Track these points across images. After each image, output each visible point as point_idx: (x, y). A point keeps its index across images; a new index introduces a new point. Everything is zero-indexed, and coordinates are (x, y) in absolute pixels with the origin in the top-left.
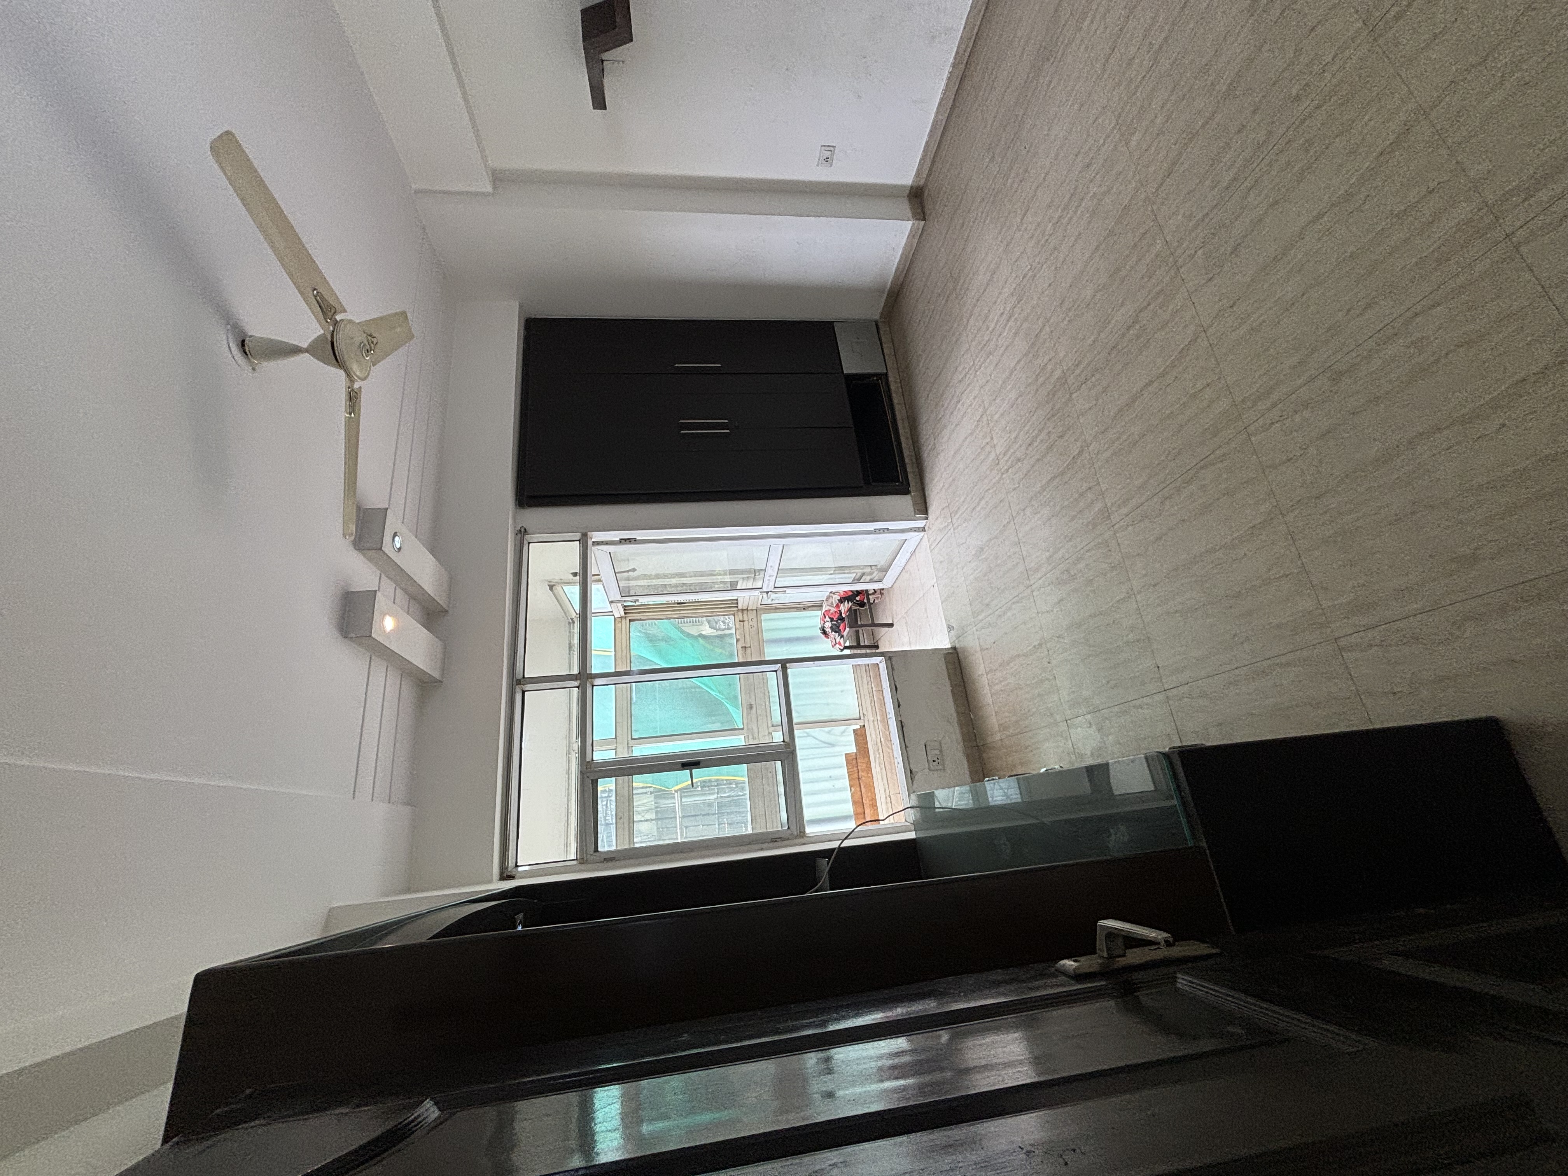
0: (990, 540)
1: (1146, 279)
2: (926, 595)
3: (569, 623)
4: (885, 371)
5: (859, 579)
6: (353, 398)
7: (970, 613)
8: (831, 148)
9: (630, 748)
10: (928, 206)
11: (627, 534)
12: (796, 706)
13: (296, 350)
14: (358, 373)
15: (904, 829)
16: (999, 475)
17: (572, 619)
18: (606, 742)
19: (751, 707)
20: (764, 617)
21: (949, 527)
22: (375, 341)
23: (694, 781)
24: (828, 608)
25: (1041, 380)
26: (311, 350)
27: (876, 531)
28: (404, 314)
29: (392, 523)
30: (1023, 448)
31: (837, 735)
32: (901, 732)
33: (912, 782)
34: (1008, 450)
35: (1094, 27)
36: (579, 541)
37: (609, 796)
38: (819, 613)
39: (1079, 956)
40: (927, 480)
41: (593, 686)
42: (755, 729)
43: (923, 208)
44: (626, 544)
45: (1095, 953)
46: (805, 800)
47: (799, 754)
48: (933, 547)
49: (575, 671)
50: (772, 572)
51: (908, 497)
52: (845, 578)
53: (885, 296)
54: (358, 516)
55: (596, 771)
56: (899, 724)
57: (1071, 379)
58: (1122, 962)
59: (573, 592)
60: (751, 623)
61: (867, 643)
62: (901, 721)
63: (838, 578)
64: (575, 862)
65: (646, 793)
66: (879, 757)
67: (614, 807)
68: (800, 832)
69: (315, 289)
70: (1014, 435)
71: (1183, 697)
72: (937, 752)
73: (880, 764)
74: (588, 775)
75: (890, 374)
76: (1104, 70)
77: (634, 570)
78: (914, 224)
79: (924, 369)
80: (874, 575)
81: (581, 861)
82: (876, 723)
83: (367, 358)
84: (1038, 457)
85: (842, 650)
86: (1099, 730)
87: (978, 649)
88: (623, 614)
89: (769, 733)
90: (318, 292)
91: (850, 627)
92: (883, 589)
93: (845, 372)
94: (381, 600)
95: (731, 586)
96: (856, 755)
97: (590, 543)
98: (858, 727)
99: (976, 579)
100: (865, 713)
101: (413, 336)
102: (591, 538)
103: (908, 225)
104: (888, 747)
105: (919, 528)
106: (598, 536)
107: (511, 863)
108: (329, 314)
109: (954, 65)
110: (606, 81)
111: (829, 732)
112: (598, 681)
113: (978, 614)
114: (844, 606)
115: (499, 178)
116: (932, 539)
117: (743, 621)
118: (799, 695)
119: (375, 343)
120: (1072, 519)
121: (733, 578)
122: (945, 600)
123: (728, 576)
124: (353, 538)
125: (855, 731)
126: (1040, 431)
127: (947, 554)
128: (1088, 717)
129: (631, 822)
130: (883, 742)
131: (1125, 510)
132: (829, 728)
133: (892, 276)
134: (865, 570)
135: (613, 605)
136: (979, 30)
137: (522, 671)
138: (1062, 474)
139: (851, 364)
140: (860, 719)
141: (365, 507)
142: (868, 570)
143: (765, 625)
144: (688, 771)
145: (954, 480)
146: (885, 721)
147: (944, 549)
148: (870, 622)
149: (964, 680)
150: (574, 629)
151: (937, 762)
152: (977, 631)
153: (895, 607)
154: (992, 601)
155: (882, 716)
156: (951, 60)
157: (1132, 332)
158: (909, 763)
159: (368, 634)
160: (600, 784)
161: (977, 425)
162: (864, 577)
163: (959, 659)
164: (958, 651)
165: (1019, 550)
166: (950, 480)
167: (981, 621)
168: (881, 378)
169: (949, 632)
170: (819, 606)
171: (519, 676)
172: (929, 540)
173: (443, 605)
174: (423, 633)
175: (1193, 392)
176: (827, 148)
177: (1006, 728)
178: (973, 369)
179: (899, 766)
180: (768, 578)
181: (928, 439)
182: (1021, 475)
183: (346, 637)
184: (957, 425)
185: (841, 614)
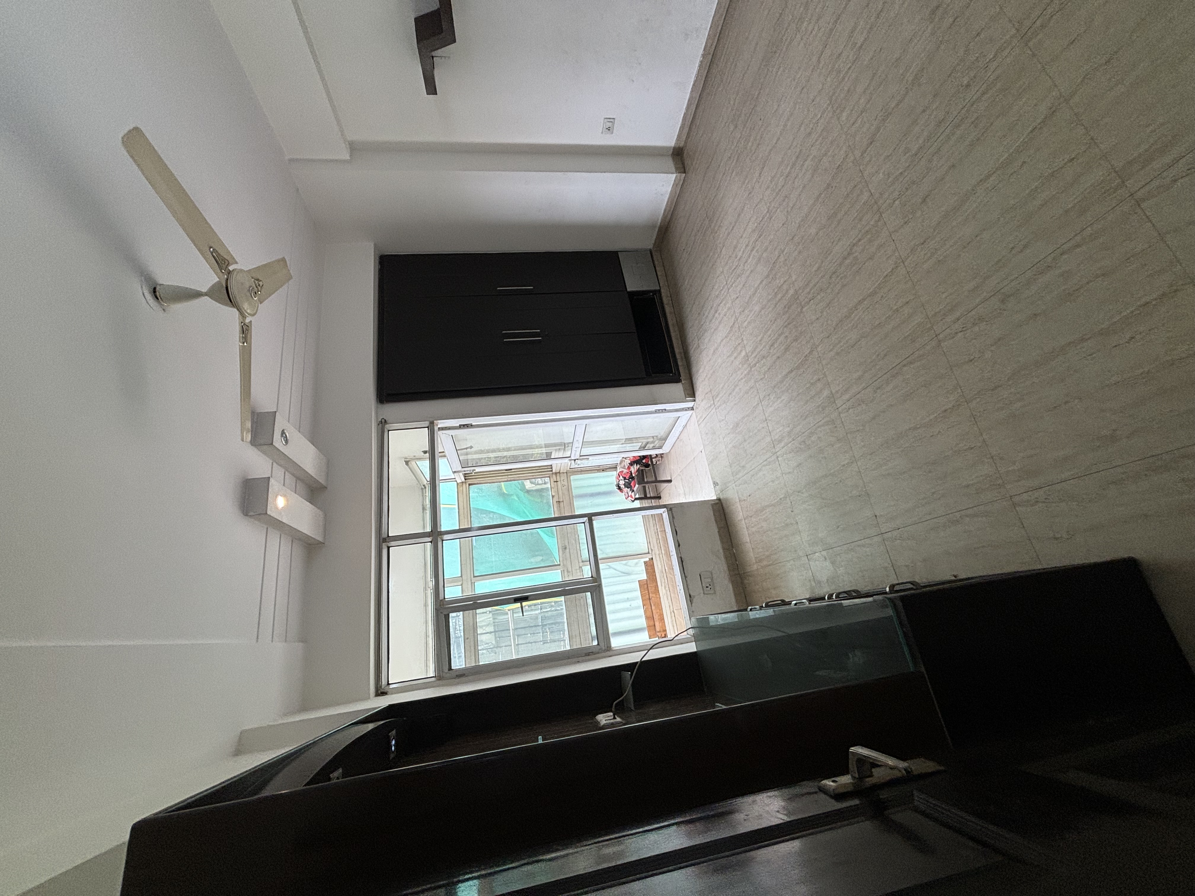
0: (743, 418)
1: (856, 221)
2: (696, 459)
3: (422, 489)
4: (658, 288)
5: (644, 447)
6: (245, 330)
7: (730, 473)
8: (612, 120)
9: (473, 585)
10: (688, 162)
11: (465, 421)
12: (600, 545)
13: (198, 295)
14: (248, 311)
15: (686, 641)
16: (749, 369)
17: (424, 486)
18: (454, 580)
19: (565, 547)
20: (572, 477)
21: (712, 407)
22: (261, 283)
23: (524, 607)
25: (779, 296)
26: (210, 293)
27: (656, 412)
28: (283, 260)
29: (280, 423)
30: (767, 347)
31: (632, 567)
32: (681, 565)
33: (692, 605)
34: (755, 350)
35: (810, 28)
36: (428, 427)
38: (615, 473)
39: (836, 776)
40: (694, 370)
41: (443, 540)
42: (569, 567)
43: (683, 164)
44: (465, 428)
45: (848, 773)
46: (610, 618)
47: (604, 582)
48: (699, 423)
49: (428, 529)
50: (577, 444)
51: (680, 384)
52: (634, 447)
53: (657, 230)
54: (252, 418)
55: (448, 608)
56: (680, 559)
57: (802, 297)
58: (869, 781)
59: (425, 466)
60: (563, 483)
61: (652, 495)
62: (681, 557)
63: (628, 447)
64: (433, 679)
66: (665, 582)
68: (607, 646)
69: (211, 247)
70: (759, 338)
71: (896, 539)
72: (709, 580)
73: (665, 587)
74: (442, 611)
75: (662, 291)
76: (819, 61)
77: (471, 447)
78: (677, 176)
79: (688, 286)
80: (656, 443)
81: (439, 678)
82: (661, 556)
83: (255, 298)
84: (778, 355)
86: (832, 563)
87: (737, 500)
88: (463, 480)
89: (580, 570)
90: (213, 249)
91: (639, 484)
92: (663, 454)
93: (628, 290)
94: (274, 485)
95: (547, 456)
96: (647, 581)
97: (436, 428)
98: (647, 559)
99: (734, 447)
100: (652, 548)
101: (290, 278)
102: (437, 425)
103: (672, 177)
104: (671, 574)
105: (689, 408)
106: (441, 424)
107: (384, 682)
108: (224, 266)
109: (704, 56)
110: (436, 72)
111: (626, 565)
112: (446, 537)
113: (737, 474)
114: (634, 468)
115: (354, 148)
116: (699, 417)
117: (557, 482)
118: (602, 538)
119: (261, 285)
120: (806, 403)
121: (548, 450)
122: (711, 462)
123: (544, 449)
124: (249, 437)
125: (645, 563)
126: (780, 335)
127: (711, 428)
128: (824, 553)
129: (476, 636)
130: (667, 570)
131: (847, 396)
132: (626, 561)
133: (661, 216)
134: (649, 440)
135: (455, 474)
136: (722, 29)
137: (387, 531)
138: (798, 368)
139: (633, 284)
140: (649, 553)
141: (260, 411)
142: (651, 440)
143: (573, 484)
144: (519, 603)
145: (714, 372)
146: (669, 556)
147: (708, 424)
148: (654, 479)
149: (727, 524)
150: (426, 493)
151: (709, 588)
152: (736, 486)
153: (672, 467)
154: (747, 464)
155: (665, 550)
156: (701, 51)
157: (848, 261)
158: (688, 589)
159: (264, 512)
160: (451, 615)
161: (731, 330)
162: (648, 446)
163: (723, 507)
164: (722, 501)
165: (766, 425)
166: (711, 371)
167: (739, 479)
168: (655, 294)
169: (714, 487)
170: (615, 468)
171: (384, 535)
172: (697, 417)
173: (323, 483)
174: (308, 506)
175: (896, 307)
176: (609, 120)
177: (761, 561)
178: (726, 287)
179: (681, 592)
180: (575, 449)
181: (693, 340)
182: (765, 368)
183: (247, 515)
184: (715, 330)
185: (631, 474)
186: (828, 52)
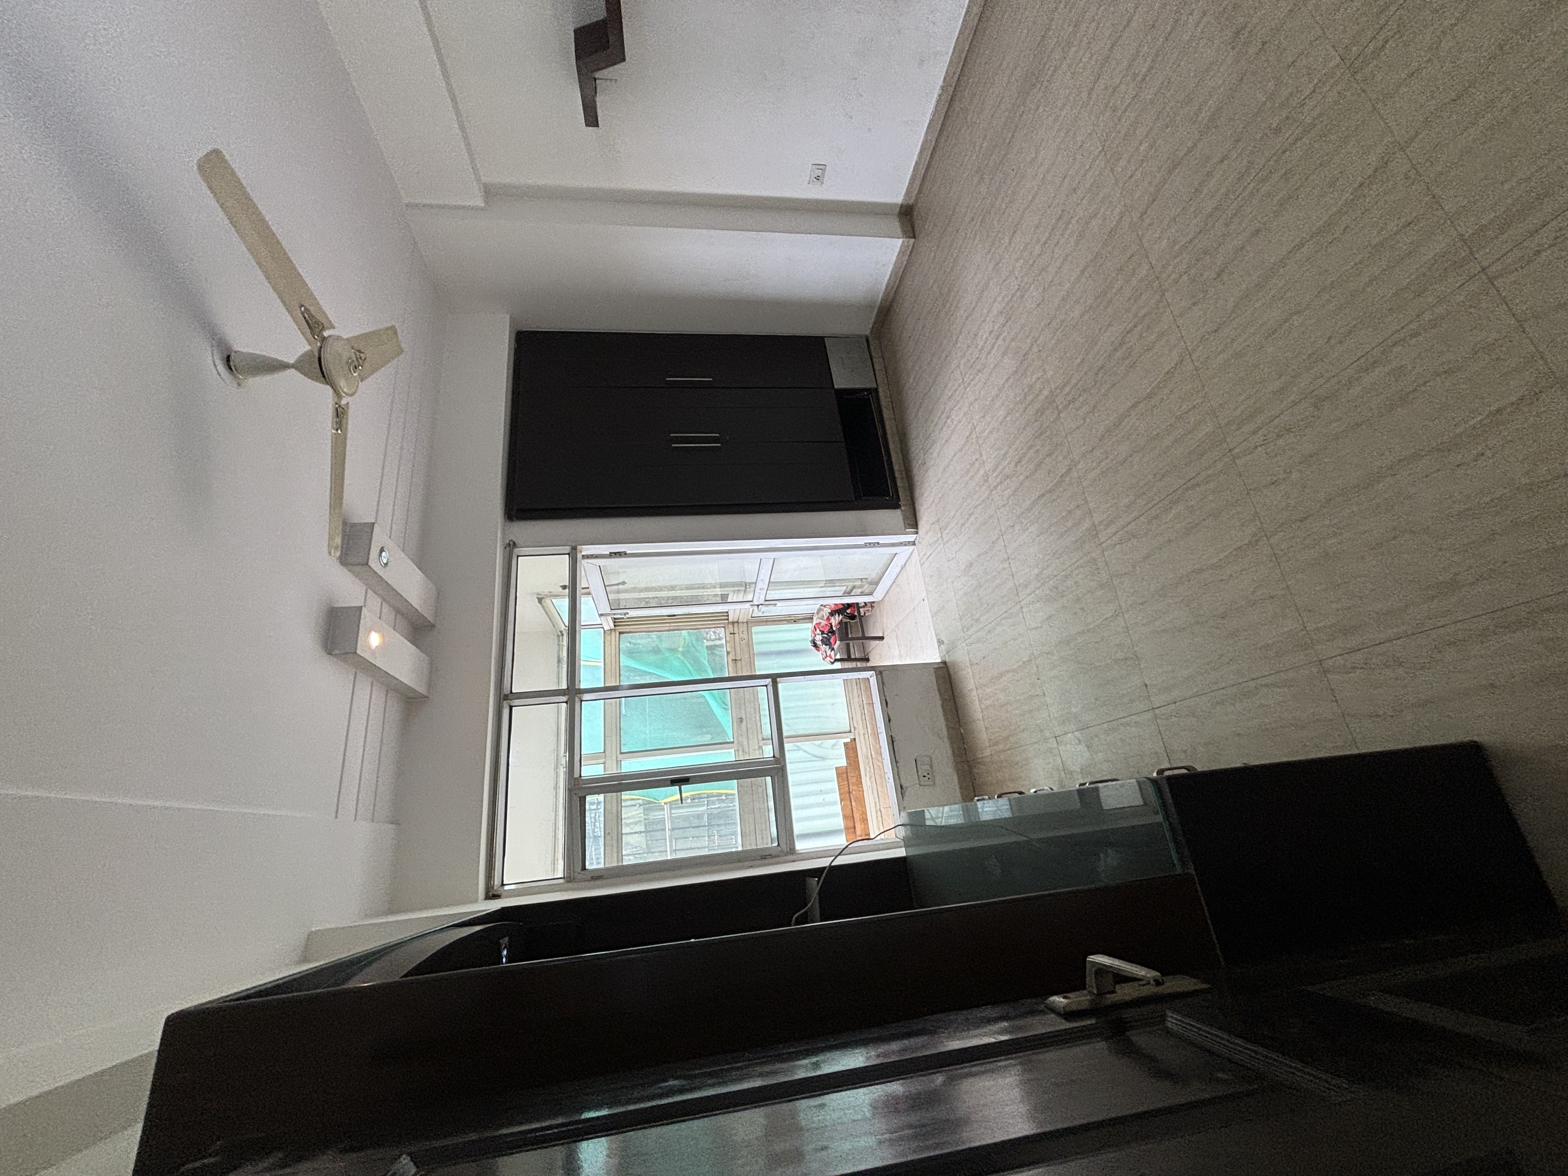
0: (980, 555)
1: (1132, 302)
2: (916, 609)
3: (558, 636)
4: (875, 386)
5: (850, 593)
6: (340, 414)
7: (960, 628)
8: (822, 167)
9: (619, 763)
10: (918, 223)
11: (616, 547)
12: (786, 719)
13: (284, 366)
14: (345, 390)
15: (895, 845)
16: (989, 491)
17: (561, 632)
18: (594, 756)
19: (741, 720)
20: (755, 629)
21: (939, 542)
22: (363, 356)
23: (684, 795)
24: (818, 621)
25: (1030, 398)
26: (298, 366)
27: (867, 545)
28: (393, 328)
29: (379, 538)
30: (1012, 465)
31: (827, 748)
32: (891, 746)
33: (903, 797)
34: (997, 467)
35: (1080, 55)
36: (569, 554)
37: (597, 809)
38: (810, 626)
39: (1069, 992)
40: (917, 493)
41: (581, 701)
42: (745, 743)
43: (913, 226)
44: (616, 557)
45: (1085, 988)
46: (795, 814)
47: (789, 768)
48: (922, 562)
49: (564, 686)
50: (762, 585)
51: (898, 512)
52: (836, 591)
53: (876, 310)
54: (344, 531)
55: (585, 788)
56: (890, 739)
57: (1059, 400)
58: (1112, 998)
59: (563, 605)
60: (742, 635)
61: (857, 656)
62: (891, 736)
63: (829, 591)
64: (562, 881)
65: (635, 805)
66: (870, 771)
67: (602, 819)
68: (790, 849)
69: (303, 306)
70: (1003, 452)
71: (1171, 716)
72: (927, 767)
73: (871, 778)
74: (576, 792)
75: (880, 390)
76: (1089, 98)
77: (624, 583)
78: (903, 242)
79: (915, 384)
80: (865, 588)
81: (568, 880)
82: (866, 736)
83: (355, 375)
84: (1027, 474)
85: (832, 663)
86: (1088, 747)
87: (968, 664)
88: (612, 626)
89: (759, 747)
90: (305, 309)
91: (841, 640)
92: (873, 602)
93: (836, 387)
94: (367, 616)
95: (722, 599)
96: (846, 769)
97: (579, 556)
98: (848, 740)
99: (965, 594)
100: (856, 726)
101: (402, 351)
102: (581, 552)
103: (898, 243)
104: (879, 761)
105: (909, 542)
106: (586, 550)
107: (497, 882)
108: (317, 330)
109: (943, 88)
110: (599, 99)
111: (819, 746)
112: (586, 696)
113: (968, 630)
114: (835, 619)
115: (490, 192)
116: (921, 555)
117: (734, 634)
118: (788, 708)
119: (363, 358)
120: (1061, 536)
121: (724, 591)
122: (935, 614)
123: (719, 589)
124: (338, 554)
125: (846, 744)
126: (1029, 449)
127: (937, 569)
128: (1077, 734)
129: (620, 836)
130: (874, 756)
131: (1112, 529)
132: (820, 742)
133: (881, 293)
134: (856, 583)
135: (602, 618)
137: (509, 686)
138: (1050, 491)
139: (842, 379)
140: (851, 732)
141: (353, 522)
142: (858, 583)
143: (755, 638)
144: (677, 787)
145: (943, 496)
146: (876, 735)
147: (934, 564)
148: (860, 635)
149: (953, 694)
150: (562, 641)
151: (927, 777)
152: (967, 645)
153: (885, 620)
154: (981, 616)
155: (873, 729)
156: (940, 82)
157: (1119, 354)
158: (899, 779)
159: (353, 651)
160: (589, 798)
161: (967, 442)
162: (854, 590)
163: (949, 674)
164: (949, 665)
165: (1008, 566)
166: (940, 495)
167: (971, 636)
168: (871, 394)
169: (939, 646)
170: (811, 619)
171: (506, 691)
172: (919, 554)
173: (430, 619)
174: (409, 648)
175: (1179, 413)
176: (817, 167)
177: (996, 743)
178: (962, 386)
179: (890, 781)
180: (759, 591)
181: (918, 454)
182: (1008, 492)
183: (329, 654)
184: (947, 441)
185: (831, 627)
186: (1101, 83)
